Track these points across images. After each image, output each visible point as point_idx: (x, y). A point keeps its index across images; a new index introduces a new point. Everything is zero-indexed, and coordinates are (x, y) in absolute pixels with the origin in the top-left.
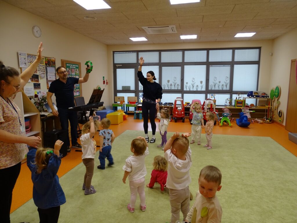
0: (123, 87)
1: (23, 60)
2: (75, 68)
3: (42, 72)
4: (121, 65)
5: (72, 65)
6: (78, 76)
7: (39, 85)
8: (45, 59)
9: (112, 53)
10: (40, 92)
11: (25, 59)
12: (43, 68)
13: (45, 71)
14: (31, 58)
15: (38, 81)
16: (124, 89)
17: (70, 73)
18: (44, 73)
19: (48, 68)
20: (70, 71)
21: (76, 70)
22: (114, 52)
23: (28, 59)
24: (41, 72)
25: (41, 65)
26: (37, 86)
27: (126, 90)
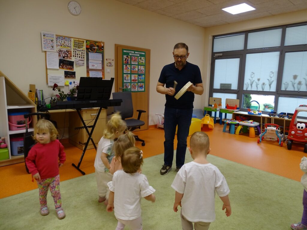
0: (221, 84)
1: (48, 42)
2: (138, 56)
3: (80, 59)
4: (221, 54)
5: (133, 52)
6: (142, 67)
7: (74, 73)
8: (86, 42)
9: (211, 38)
10: (74, 82)
11: (52, 41)
12: (82, 53)
13: (84, 58)
14: (63, 41)
15: (72, 69)
16: (223, 88)
17: (129, 62)
18: (83, 59)
19: (90, 54)
20: (129, 59)
21: (140, 59)
22: (214, 37)
23: (58, 41)
24: (78, 58)
25: (79, 49)
26: (70, 75)
27: (225, 89)
